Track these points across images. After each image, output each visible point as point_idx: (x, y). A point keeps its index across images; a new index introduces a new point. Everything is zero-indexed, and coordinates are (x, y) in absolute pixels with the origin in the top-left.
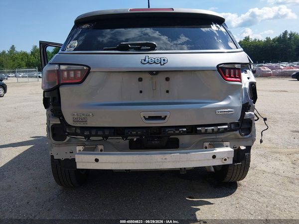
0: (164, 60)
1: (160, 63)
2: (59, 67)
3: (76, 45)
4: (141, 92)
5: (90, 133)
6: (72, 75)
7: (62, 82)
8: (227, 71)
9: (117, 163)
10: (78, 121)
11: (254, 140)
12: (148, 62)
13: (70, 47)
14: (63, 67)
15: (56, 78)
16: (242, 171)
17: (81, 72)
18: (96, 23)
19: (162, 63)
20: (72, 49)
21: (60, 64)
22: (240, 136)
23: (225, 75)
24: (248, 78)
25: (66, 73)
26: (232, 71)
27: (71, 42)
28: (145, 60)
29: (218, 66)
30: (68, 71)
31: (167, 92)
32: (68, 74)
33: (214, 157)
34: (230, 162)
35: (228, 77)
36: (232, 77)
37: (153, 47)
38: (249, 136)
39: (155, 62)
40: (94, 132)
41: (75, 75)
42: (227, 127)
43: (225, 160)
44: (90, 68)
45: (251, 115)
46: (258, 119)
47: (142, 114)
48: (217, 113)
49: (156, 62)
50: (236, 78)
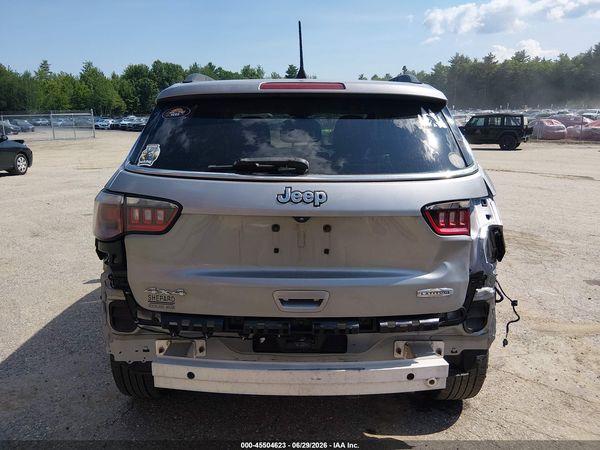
0: (321, 196)
1: (313, 201)
2: (125, 200)
3: (158, 153)
4: (276, 251)
5: (180, 323)
6: (148, 215)
7: (129, 228)
8: (442, 215)
9: (227, 382)
10: (158, 303)
11: (491, 340)
12: (291, 200)
13: (147, 157)
14: (131, 201)
15: (119, 220)
16: (471, 385)
17: (165, 214)
18: (196, 107)
19: (317, 203)
20: (150, 163)
21: (126, 195)
22: (465, 334)
23: (438, 225)
24: (488, 217)
25: (136, 214)
26: (452, 215)
27: (149, 147)
28: (284, 196)
29: (423, 209)
30: (141, 208)
31: (327, 251)
32: (142, 215)
33: (411, 377)
34: (441, 385)
35: (442, 227)
36: (453, 227)
37: (300, 169)
38: (482, 332)
39: (303, 201)
40: (185, 323)
41: (154, 216)
42: (437, 320)
43: (432, 382)
44: (181, 207)
45: (486, 293)
46: (502, 299)
47: (277, 295)
48: (419, 295)
49: (306, 200)
50: (459, 226)
